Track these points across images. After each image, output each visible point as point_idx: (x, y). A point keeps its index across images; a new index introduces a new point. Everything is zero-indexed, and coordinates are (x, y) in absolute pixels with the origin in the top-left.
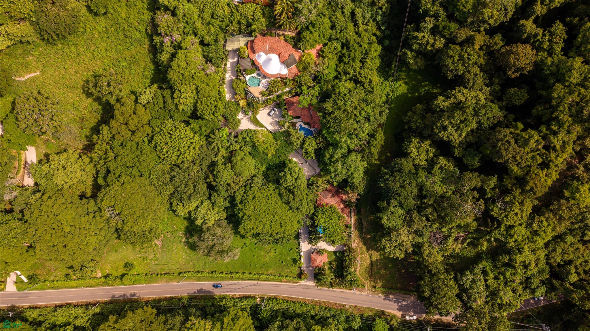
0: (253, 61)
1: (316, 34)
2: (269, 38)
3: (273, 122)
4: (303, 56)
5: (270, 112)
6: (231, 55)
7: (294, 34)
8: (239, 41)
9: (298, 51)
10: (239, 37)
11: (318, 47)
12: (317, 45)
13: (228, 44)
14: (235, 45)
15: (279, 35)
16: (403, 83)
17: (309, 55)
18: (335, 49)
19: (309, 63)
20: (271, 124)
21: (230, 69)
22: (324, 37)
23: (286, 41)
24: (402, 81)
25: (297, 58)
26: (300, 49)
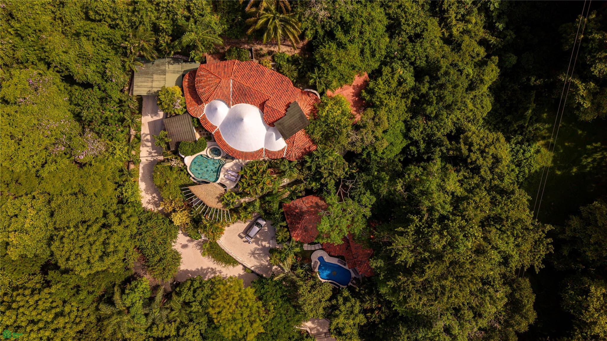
0: (198, 120)
1: (354, 49)
2: (233, 64)
3: (256, 249)
4: (323, 105)
5: (249, 228)
6: (147, 105)
7: (297, 52)
8: (164, 72)
9: (308, 93)
10: (163, 64)
11: (358, 80)
12: (356, 77)
13: (137, 80)
14: (155, 84)
15: (259, 55)
16: (543, 145)
17: (338, 102)
18: (400, 83)
19: (338, 123)
20: (253, 254)
21: (149, 137)
22: (373, 56)
23: (278, 68)
24: (542, 142)
25: (306, 110)
26: (314, 87)
